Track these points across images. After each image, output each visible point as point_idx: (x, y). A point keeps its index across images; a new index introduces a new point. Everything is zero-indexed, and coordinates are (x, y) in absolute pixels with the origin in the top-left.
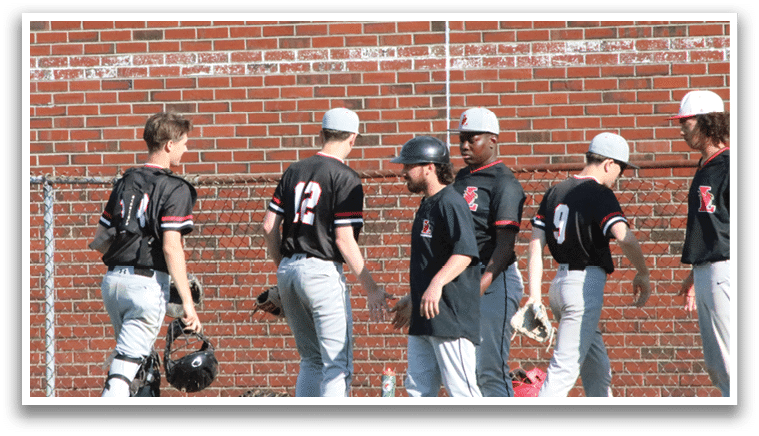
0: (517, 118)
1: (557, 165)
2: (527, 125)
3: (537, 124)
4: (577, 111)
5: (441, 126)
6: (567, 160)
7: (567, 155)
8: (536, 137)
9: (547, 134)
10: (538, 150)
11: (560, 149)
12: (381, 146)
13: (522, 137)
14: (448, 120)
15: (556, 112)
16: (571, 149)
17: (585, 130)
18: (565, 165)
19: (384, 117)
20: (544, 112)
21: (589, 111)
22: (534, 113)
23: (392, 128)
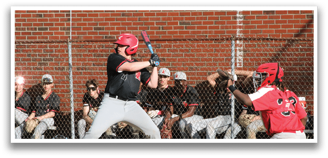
0: (93, 22)
1: (106, 39)
2: (96, 24)
3: (101, 24)
4: (113, 20)
5: (68, 24)
6: (110, 37)
7: (110, 35)
8: (100, 29)
9: (103, 28)
10: (100, 33)
11: (107, 33)
12: (48, 31)
13: (95, 29)
14: (71, 22)
15: (106, 20)
16: (111, 33)
17: (116, 27)
18: (109, 39)
19: (50, 21)
20: (102, 20)
21: (117, 20)
22: (99, 20)
23: (52, 25)
